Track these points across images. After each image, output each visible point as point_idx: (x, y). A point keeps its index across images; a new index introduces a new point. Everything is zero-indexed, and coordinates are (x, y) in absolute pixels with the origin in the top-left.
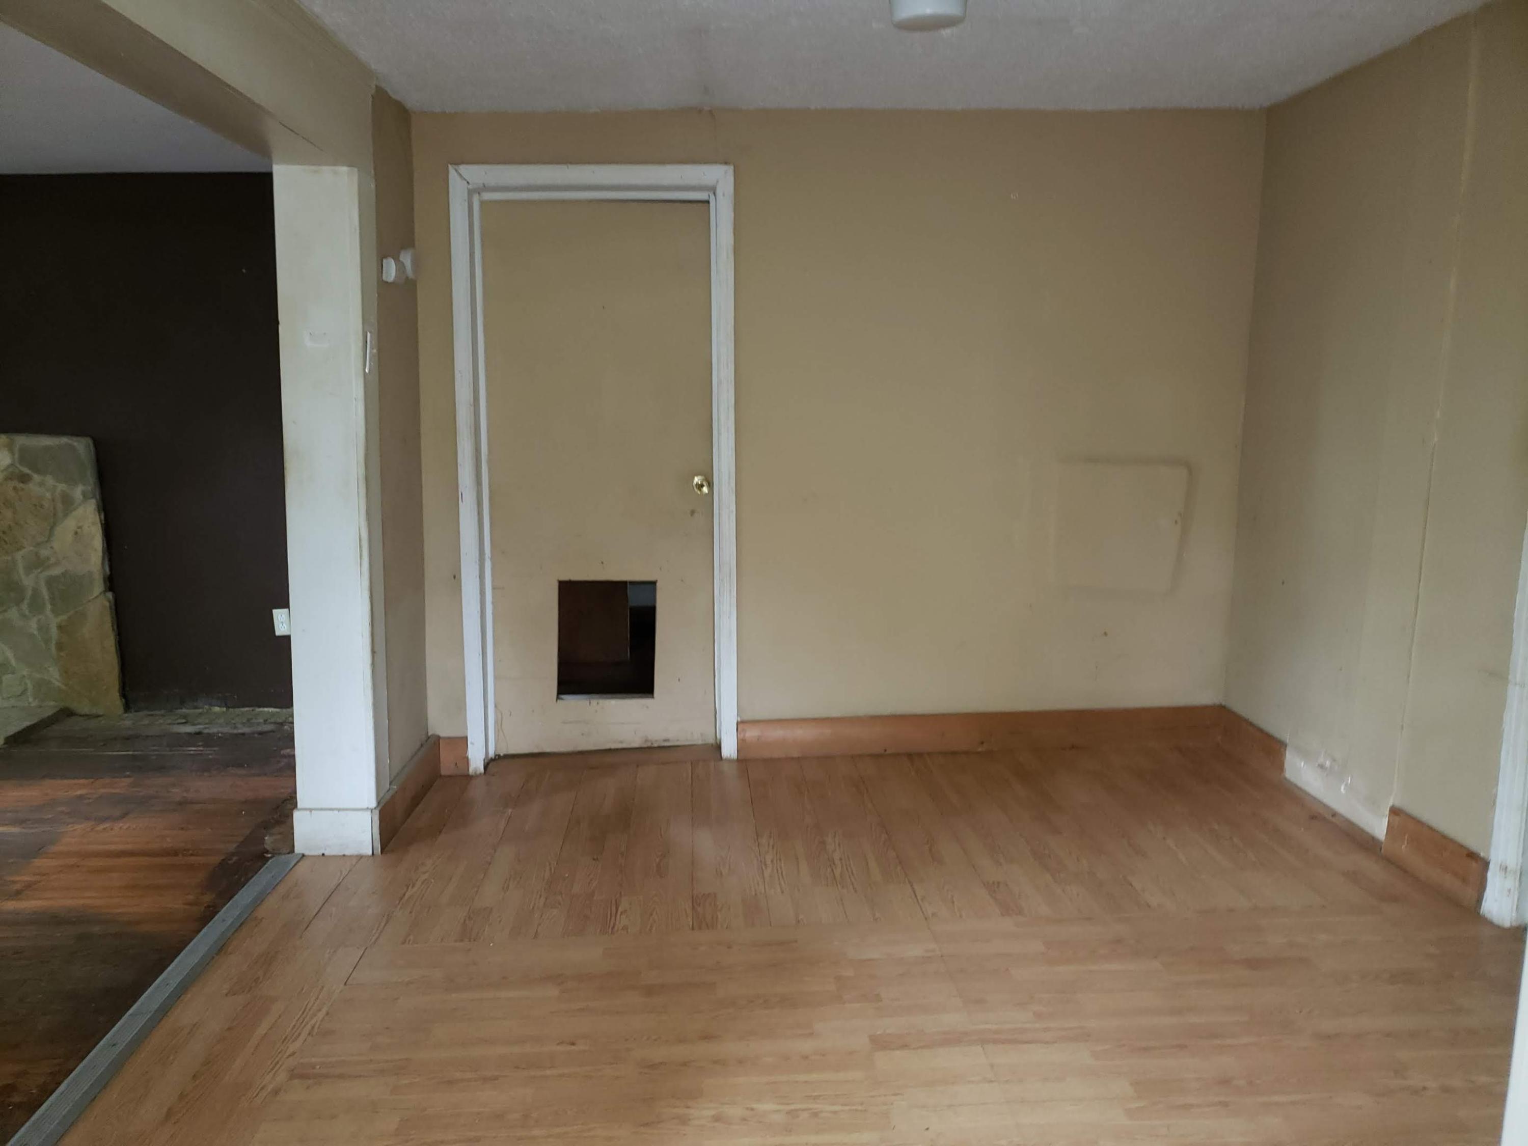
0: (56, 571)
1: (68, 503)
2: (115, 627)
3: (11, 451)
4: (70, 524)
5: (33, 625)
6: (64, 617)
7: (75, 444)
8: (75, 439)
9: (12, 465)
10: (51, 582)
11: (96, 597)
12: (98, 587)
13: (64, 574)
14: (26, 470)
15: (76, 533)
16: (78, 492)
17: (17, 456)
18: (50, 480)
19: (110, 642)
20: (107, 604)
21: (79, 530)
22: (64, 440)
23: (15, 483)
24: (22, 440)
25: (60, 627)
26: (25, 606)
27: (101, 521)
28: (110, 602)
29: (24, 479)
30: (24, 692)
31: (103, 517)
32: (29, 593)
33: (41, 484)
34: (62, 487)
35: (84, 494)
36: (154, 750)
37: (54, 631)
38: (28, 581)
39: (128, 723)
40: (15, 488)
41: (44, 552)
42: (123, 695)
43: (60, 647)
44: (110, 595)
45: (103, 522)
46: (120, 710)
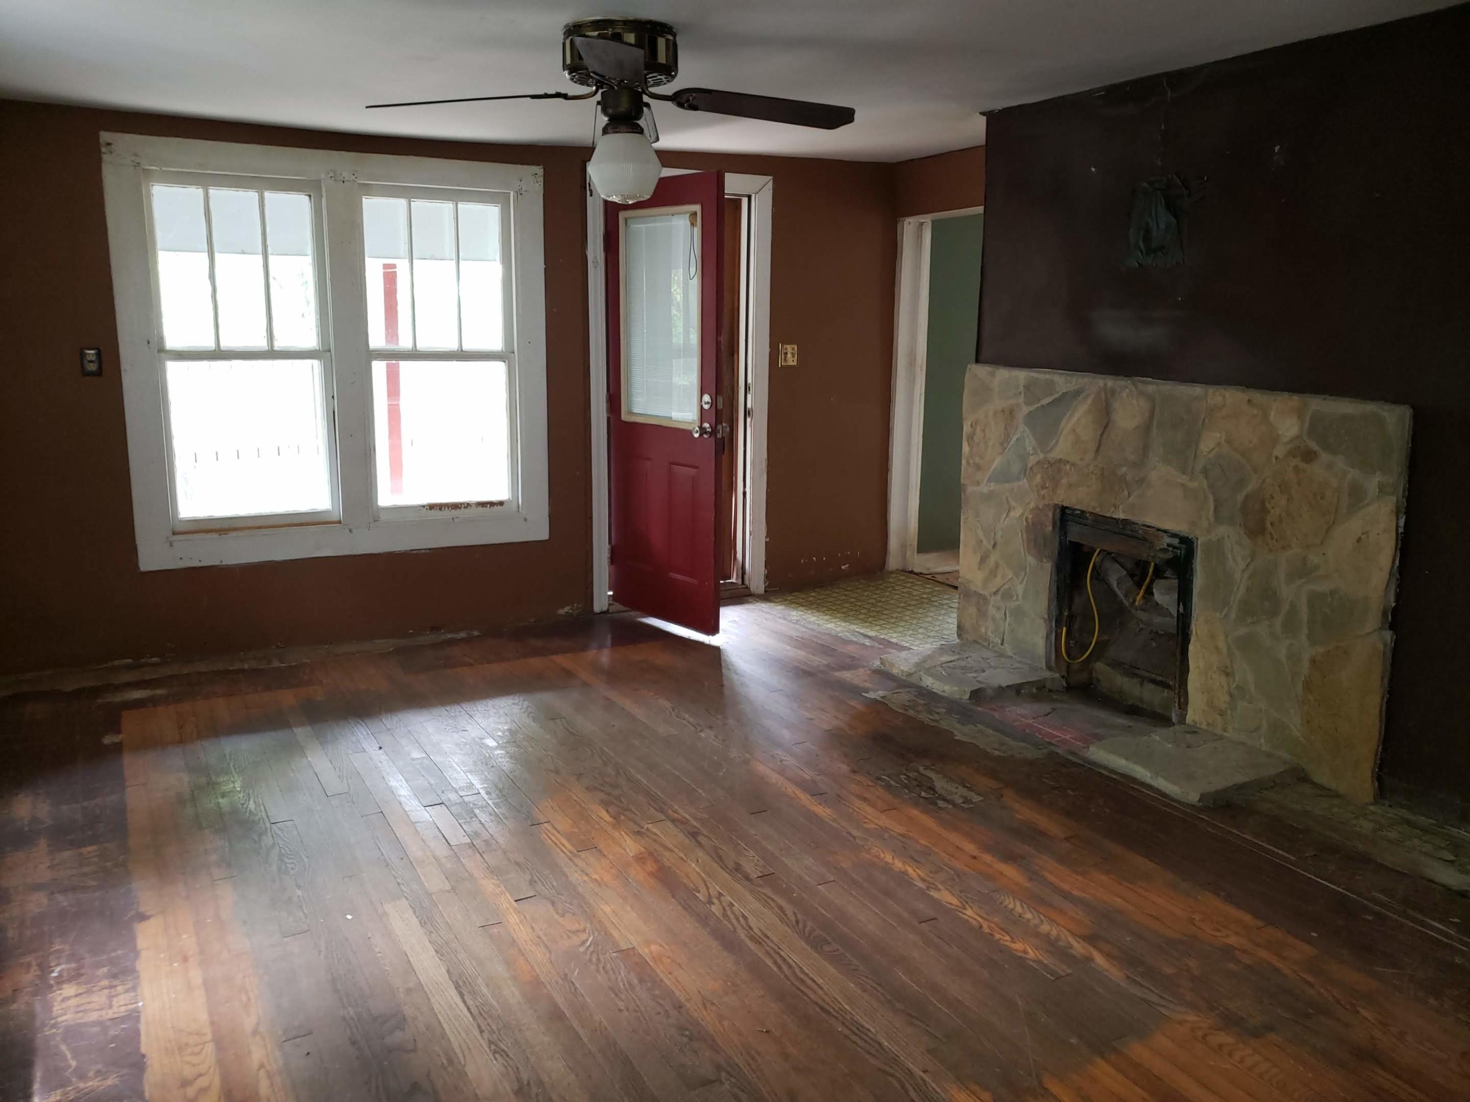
0: (1323, 587)
1: (1357, 495)
2: (1386, 681)
3: (1301, 417)
4: (1354, 526)
5: (1282, 652)
6: (1321, 650)
7: (1385, 414)
8: (1387, 407)
9: (1298, 437)
10: (1314, 599)
11: (1369, 634)
12: (1373, 621)
13: (1332, 593)
14: (1314, 446)
15: (1359, 540)
16: (1372, 484)
17: (1307, 425)
18: (1340, 462)
19: (1374, 702)
20: (1381, 647)
21: (1364, 537)
22: (1370, 407)
23: (1296, 461)
24: (1318, 404)
25: (1313, 661)
26: (1278, 622)
27: (1397, 527)
28: (1385, 645)
29: (1309, 456)
30: (1257, 729)
31: (1402, 522)
32: (1285, 608)
33: (1329, 467)
34: (1353, 474)
35: (1382, 489)
36: (1377, 902)
37: (1306, 664)
38: (1286, 592)
39: (1366, 826)
40: (1296, 468)
41: (1314, 559)
42: (1379, 778)
43: (1308, 686)
44: (1388, 635)
45: (1401, 530)
46: (1370, 798)
